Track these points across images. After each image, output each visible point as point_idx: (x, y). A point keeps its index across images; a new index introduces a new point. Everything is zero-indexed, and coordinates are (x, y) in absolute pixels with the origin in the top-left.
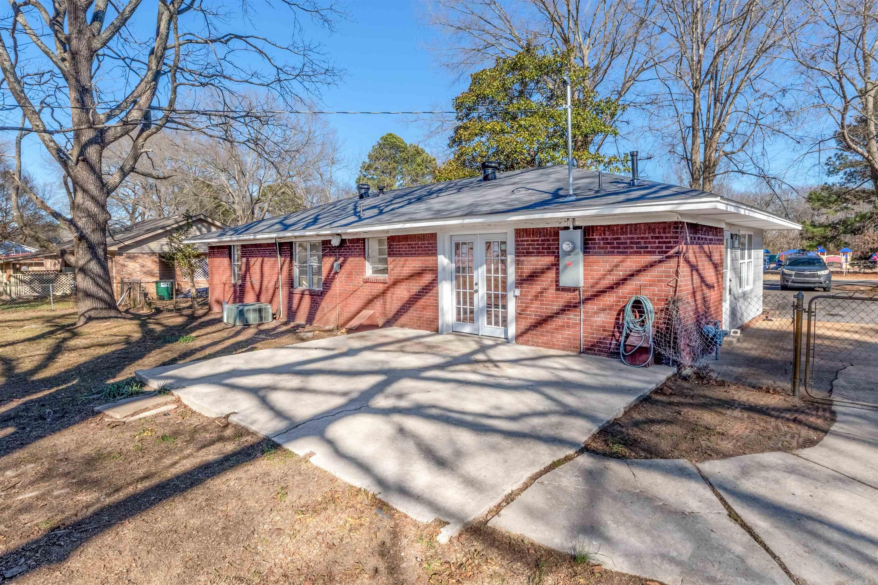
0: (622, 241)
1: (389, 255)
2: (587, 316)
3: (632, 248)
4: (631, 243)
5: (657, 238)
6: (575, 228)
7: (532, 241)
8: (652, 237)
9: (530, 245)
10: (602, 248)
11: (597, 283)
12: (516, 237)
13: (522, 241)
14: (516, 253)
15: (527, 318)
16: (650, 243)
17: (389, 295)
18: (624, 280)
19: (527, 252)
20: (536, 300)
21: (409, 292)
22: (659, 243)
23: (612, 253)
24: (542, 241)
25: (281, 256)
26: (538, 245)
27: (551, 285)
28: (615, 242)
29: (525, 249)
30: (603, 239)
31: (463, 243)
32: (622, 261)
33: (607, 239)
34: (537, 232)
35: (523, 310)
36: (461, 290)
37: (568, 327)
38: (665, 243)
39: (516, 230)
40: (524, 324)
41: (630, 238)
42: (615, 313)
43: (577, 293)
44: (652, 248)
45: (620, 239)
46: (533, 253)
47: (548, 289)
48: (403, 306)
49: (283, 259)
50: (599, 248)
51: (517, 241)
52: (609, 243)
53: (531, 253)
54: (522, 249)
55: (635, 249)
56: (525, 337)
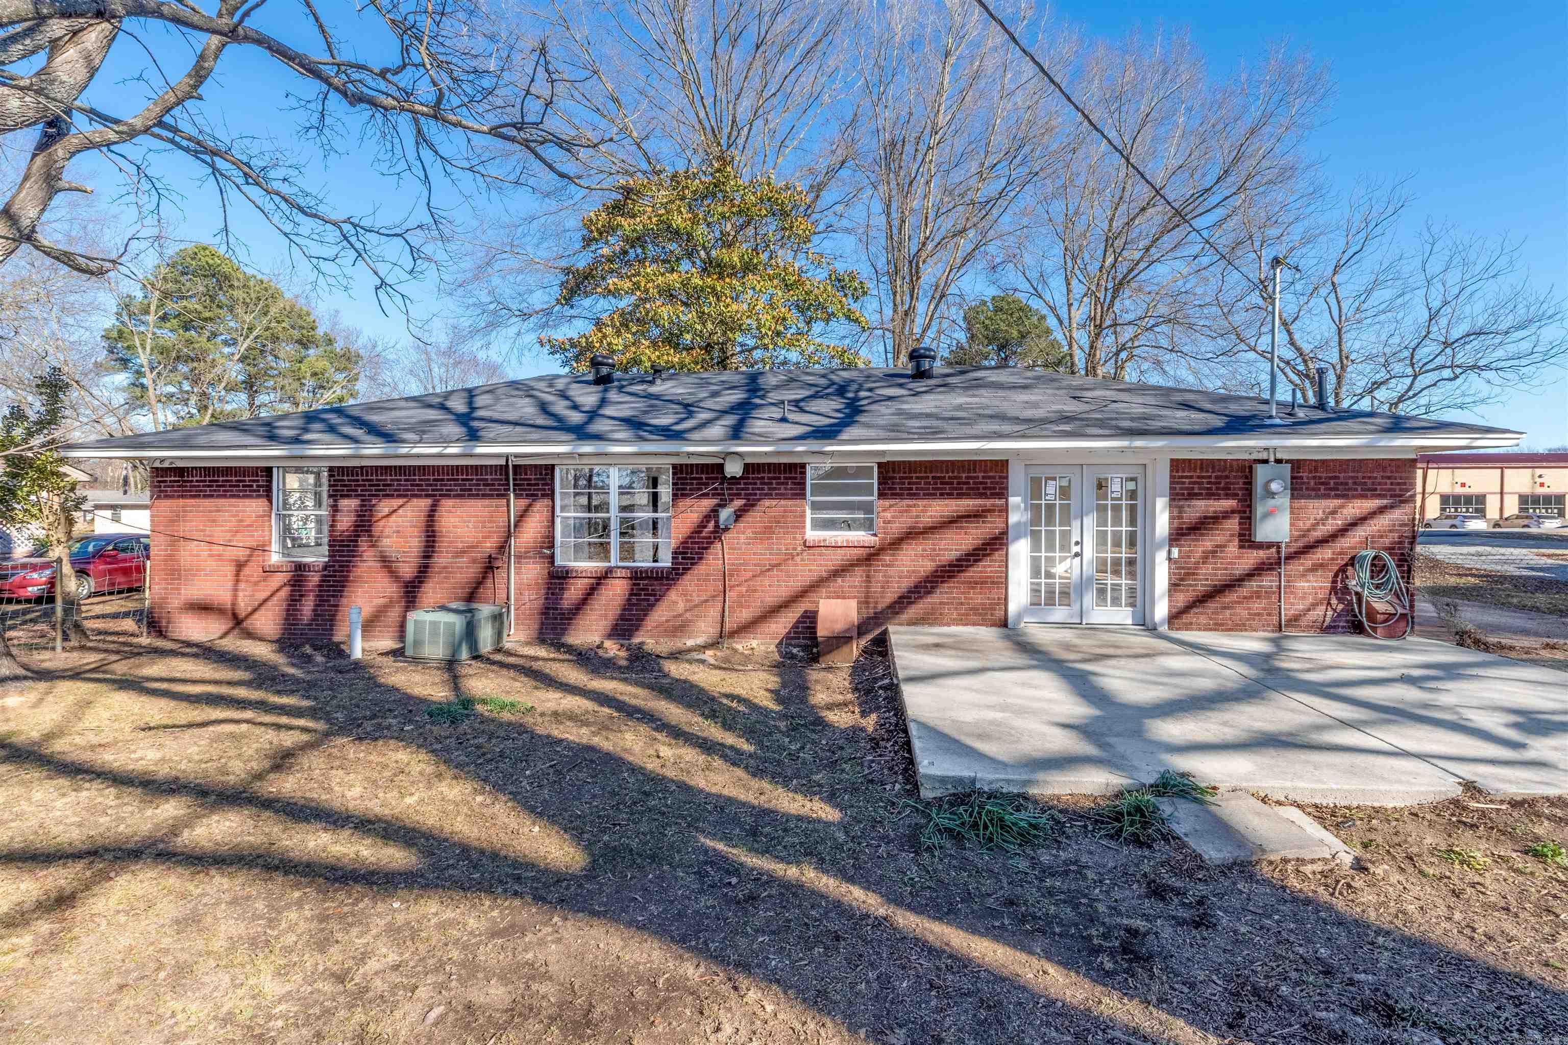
0: (1342, 480)
1: (881, 495)
2: (1288, 581)
3: (1356, 490)
4: (1355, 483)
5: (1389, 478)
6: (1279, 461)
7: (1199, 477)
8: (1383, 477)
9: (1194, 483)
10: (1314, 490)
11: (1304, 536)
12: (1171, 471)
13: (1182, 477)
14: (1171, 494)
15: (1188, 591)
16: (1380, 484)
17: (878, 565)
18: (1343, 531)
19: (1189, 494)
20: (1203, 563)
21: (933, 561)
22: (1392, 484)
23: (1327, 496)
24: (1216, 477)
25: (517, 496)
26: (1208, 483)
27: (1230, 541)
28: (1332, 482)
29: (1187, 489)
30: (1314, 478)
31: (1047, 479)
32: (1342, 507)
33: (1320, 478)
34: (1208, 465)
35: (1182, 580)
36: (1043, 554)
37: (1258, 597)
38: (1399, 484)
39: (1172, 460)
40: (1182, 599)
41: (1352, 477)
42: (1331, 574)
43: (1274, 550)
44: (1382, 489)
45: (1338, 478)
46: (1201, 494)
47: (1225, 546)
48: (916, 587)
49: (523, 503)
50: (1307, 489)
51: (1172, 477)
52: (1322, 484)
53: (1196, 494)
54: (1181, 489)
55: (1359, 492)
56: (1186, 618)
